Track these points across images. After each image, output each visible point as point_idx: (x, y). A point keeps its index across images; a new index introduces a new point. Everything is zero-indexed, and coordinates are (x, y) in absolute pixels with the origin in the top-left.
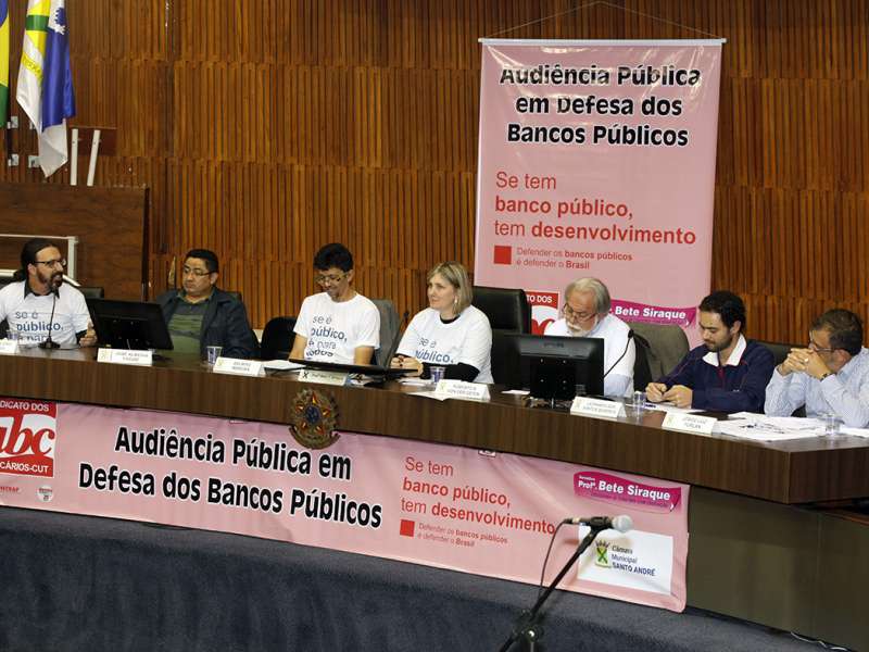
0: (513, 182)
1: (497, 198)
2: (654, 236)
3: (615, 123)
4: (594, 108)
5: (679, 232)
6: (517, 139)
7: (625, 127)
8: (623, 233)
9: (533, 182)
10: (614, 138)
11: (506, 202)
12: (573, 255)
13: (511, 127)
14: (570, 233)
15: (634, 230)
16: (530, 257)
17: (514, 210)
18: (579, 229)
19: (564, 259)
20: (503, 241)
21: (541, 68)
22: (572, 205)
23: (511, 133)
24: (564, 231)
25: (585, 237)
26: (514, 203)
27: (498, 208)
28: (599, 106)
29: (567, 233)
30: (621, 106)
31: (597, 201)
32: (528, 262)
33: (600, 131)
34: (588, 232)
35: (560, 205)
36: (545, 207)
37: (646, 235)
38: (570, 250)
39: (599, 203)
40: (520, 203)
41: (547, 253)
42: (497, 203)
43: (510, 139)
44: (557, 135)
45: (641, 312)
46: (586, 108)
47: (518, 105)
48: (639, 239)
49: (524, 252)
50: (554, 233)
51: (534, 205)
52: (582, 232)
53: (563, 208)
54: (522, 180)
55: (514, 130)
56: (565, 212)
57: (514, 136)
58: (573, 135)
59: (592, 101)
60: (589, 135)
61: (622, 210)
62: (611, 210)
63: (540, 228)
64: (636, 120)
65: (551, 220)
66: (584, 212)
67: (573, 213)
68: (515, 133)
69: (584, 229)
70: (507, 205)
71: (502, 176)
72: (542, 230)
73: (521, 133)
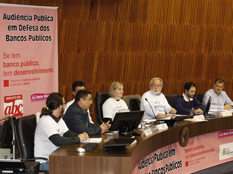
0: (8, 56)
1: (4, 62)
2: (45, 71)
3: (34, 33)
4: (28, 29)
5: (50, 69)
6: (8, 40)
7: (36, 35)
8: (37, 71)
9: (14, 56)
10: (34, 39)
11: (6, 63)
12: (25, 80)
13: (7, 36)
14: (24, 73)
15: (40, 69)
16: (14, 83)
17: (9, 67)
18: (26, 71)
19: (23, 82)
20: (6, 78)
21: (14, 14)
22: (24, 63)
23: (7, 38)
24: (23, 72)
25: (28, 74)
26: (9, 64)
27: (4, 67)
28: (30, 28)
29: (23, 73)
30: (35, 28)
31: (30, 61)
32: (14, 85)
33: (30, 37)
34: (29, 71)
35: (21, 63)
36: (17, 64)
37: (43, 70)
38: (24, 79)
39: (31, 61)
40: (10, 63)
41: (18, 81)
42: (4, 64)
43: (7, 41)
44: (19, 39)
45: (44, 96)
46: (26, 28)
47: (9, 28)
48: (41, 72)
49: (12, 81)
50: (20, 73)
51: (14, 64)
52: (27, 72)
53: (22, 65)
54: (11, 55)
55: (8, 37)
56: (22, 66)
57: (8, 39)
58: (23, 38)
59: (28, 26)
60: (27, 38)
61: (37, 63)
62: (34, 63)
63: (16, 72)
64: (39, 33)
65: (19, 69)
66: (27, 65)
67: (25, 66)
68: (8, 38)
69: (28, 71)
70: (7, 65)
71: (5, 54)
72: (17, 73)
73: (10, 38)
